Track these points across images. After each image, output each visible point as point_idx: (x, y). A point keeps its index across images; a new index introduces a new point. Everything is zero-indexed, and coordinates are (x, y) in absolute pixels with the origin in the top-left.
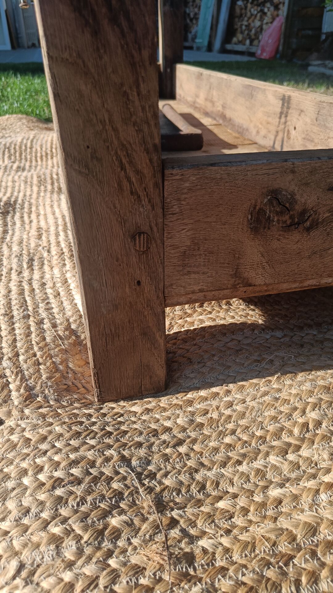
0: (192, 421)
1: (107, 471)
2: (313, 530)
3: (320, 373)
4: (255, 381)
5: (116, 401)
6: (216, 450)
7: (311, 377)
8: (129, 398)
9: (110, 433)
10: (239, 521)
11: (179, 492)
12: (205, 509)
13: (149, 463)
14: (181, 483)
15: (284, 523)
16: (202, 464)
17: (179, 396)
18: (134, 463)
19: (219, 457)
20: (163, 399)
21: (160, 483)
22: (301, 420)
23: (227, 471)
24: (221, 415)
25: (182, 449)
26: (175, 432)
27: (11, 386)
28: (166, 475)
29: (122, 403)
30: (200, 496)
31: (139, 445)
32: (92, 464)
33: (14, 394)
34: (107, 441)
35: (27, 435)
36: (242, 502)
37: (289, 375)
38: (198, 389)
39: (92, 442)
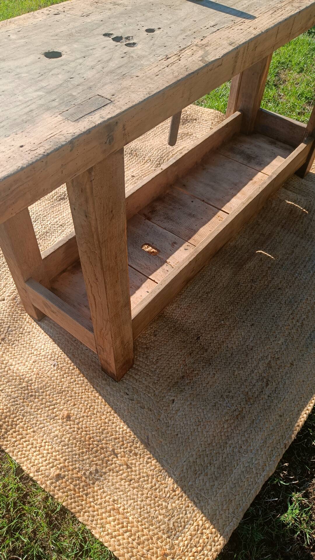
0: (29, 332)
1: (4, 326)
2: (11, 365)
3: (59, 349)
4: (48, 337)
5: (29, 314)
6: (24, 341)
7: (56, 347)
8: (31, 316)
9: (14, 320)
10: (8, 353)
11: (9, 341)
12: (8, 347)
13: (12, 331)
14: (11, 340)
15: (10, 361)
16: (19, 341)
17: (37, 325)
18: (10, 329)
19: (23, 343)
20: (35, 323)
21: (9, 336)
22: (41, 352)
23: (20, 346)
24: (34, 336)
25: (20, 335)
26: (24, 331)
27: (14, 293)
28: (11, 336)
29: (29, 316)
30: (11, 345)
31: (15, 327)
32: (4, 323)
33: (12, 296)
34: (12, 321)
35: (3, 307)
36: (13, 352)
37: (54, 343)
38: (41, 327)
39: (9, 319)
